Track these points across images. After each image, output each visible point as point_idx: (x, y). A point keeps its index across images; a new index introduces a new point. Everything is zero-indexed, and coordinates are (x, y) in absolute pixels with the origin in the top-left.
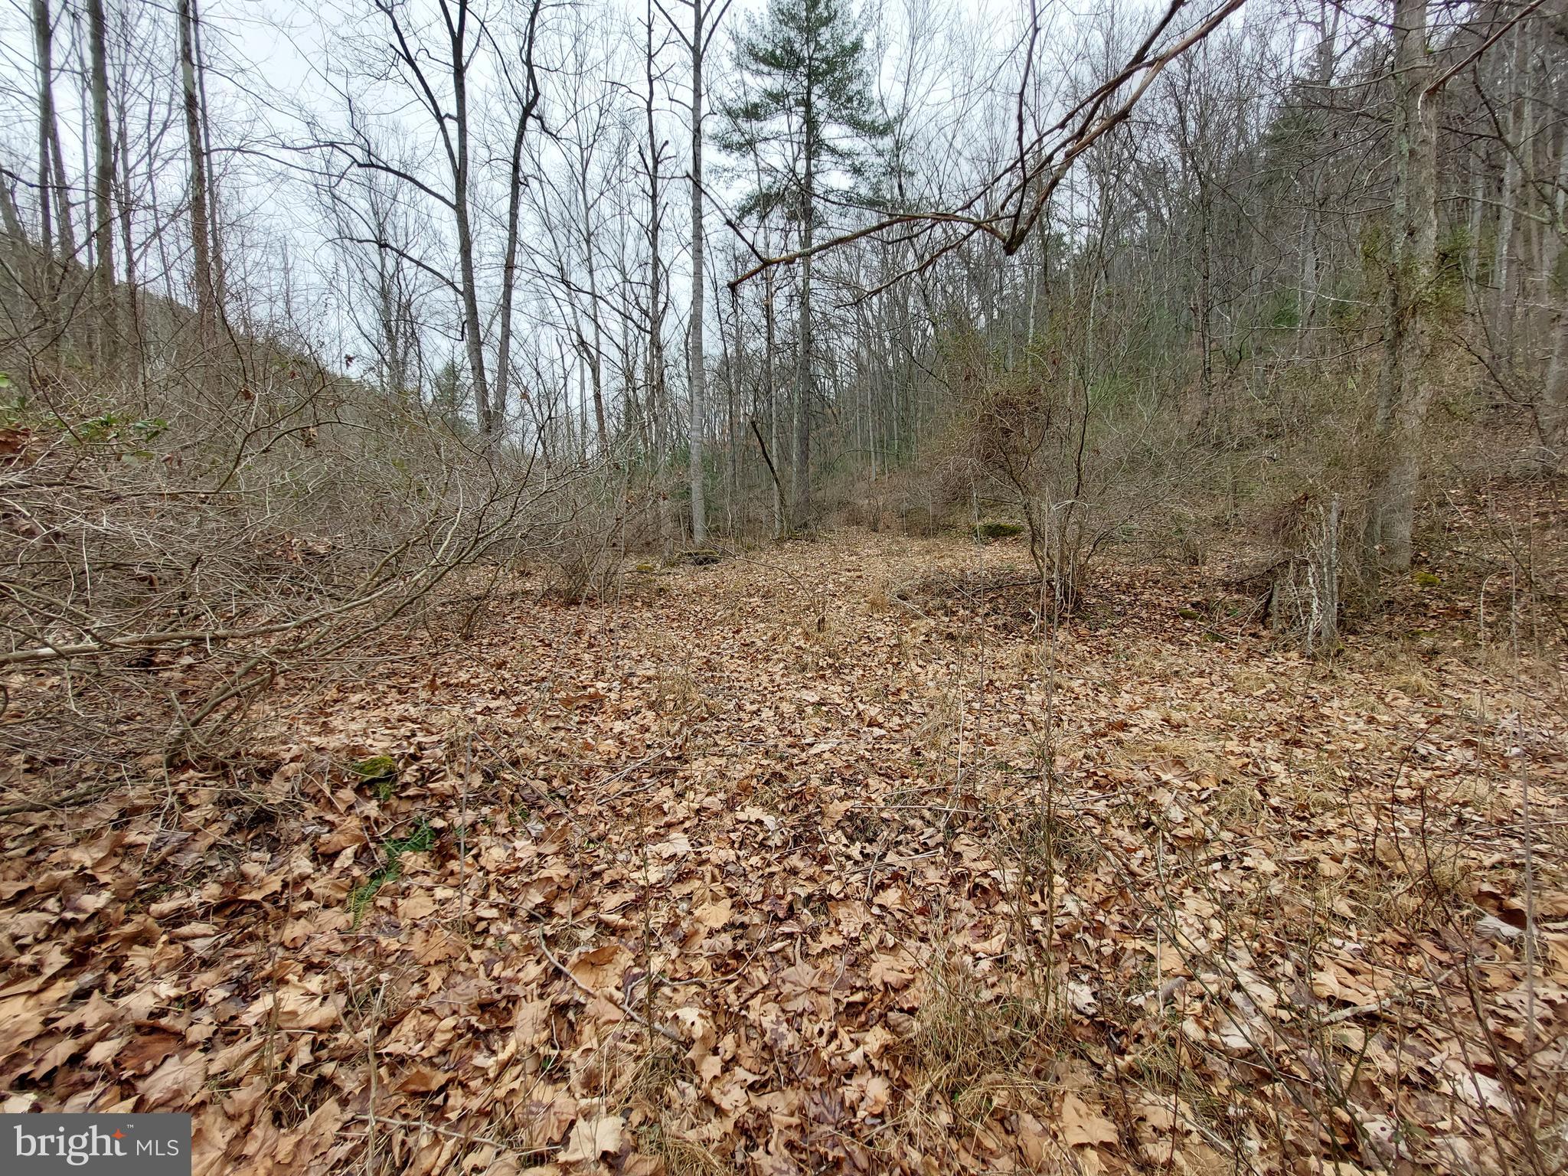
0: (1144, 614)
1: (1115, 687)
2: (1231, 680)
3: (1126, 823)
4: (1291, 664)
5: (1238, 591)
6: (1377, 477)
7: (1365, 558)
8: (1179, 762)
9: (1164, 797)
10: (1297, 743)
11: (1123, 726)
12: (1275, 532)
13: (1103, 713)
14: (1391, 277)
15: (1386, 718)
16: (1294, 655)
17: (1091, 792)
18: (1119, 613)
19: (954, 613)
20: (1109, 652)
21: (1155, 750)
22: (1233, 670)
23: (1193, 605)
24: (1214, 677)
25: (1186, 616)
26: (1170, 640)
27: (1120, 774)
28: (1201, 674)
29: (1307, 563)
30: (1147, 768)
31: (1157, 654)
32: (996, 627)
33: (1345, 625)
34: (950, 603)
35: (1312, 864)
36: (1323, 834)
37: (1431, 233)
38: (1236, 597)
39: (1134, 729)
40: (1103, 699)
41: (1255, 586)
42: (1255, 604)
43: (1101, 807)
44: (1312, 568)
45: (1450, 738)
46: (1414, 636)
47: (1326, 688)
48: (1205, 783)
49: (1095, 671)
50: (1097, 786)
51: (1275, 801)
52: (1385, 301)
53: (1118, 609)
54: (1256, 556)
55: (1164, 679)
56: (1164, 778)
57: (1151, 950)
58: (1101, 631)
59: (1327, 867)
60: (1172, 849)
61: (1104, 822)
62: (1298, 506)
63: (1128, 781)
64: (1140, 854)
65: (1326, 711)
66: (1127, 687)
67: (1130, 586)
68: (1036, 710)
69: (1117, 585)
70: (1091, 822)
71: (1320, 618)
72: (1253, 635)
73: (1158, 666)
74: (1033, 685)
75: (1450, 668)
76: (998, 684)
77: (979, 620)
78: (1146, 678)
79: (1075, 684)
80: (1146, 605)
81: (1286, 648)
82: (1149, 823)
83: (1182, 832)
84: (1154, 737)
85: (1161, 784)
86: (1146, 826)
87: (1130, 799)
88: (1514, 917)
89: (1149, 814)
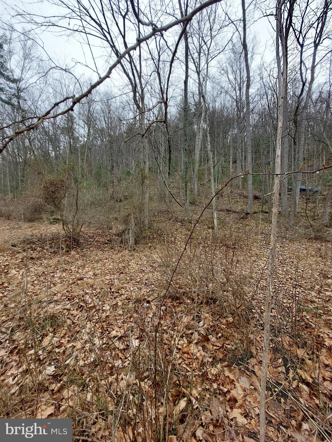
0: (96, 244)
1: (84, 266)
2: (113, 259)
3: (75, 308)
4: (126, 253)
5: (118, 236)
6: (141, 211)
7: (140, 228)
8: (92, 286)
9: (87, 297)
10: (122, 273)
11: (81, 279)
12: (124, 222)
13: (78, 276)
15: (140, 263)
16: (127, 251)
17: (67, 302)
18: (90, 244)
19: (35, 249)
20: (85, 256)
21: (87, 284)
22: (114, 256)
23: (108, 240)
24: (109, 259)
25: (106, 243)
26: (101, 250)
27: (75, 294)
28: (106, 259)
29: (130, 229)
30: (83, 291)
31: (97, 255)
32: (51, 252)
33: (136, 242)
34: (34, 246)
35: (117, 304)
36: (121, 295)
37: (147, 163)
38: (117, 238)
39: (85, 279)
40: (80, 271)
41: (121, 235)
42: (120, 239)
43: (68, 307)
44: (130, 231)
45: (149, 265)
46: (148, 244)
47: (131, 258)
48: (97, 290)
49: (80, 263)
50: (69, 299)
51: (113, 290)
52: (140, 175)
53: (89, 243)
54: (121, 228)
55: (97, 262)
57: (75, 345)
58: (85, 250)
59: (120, 304)
60: (87, 311)
61: (68, 310)
62: (128, 216)
63: (78, 296)
64: (78, 316)
65: (130, 264)
66: (87, 266)
67: (93, 236)
68: (57, 279)
69: (89, 236)
70: (65, 311)
71: (131, 241)
72: (120, 247)
73: (97, 258)
74: (58, 271)
75: (153, 250)
76: (46, 273)
77: (45, 251)
78: (94, 262)
79: (72, 268)
80: (97, 241)
81: (126, 249)
82: (82, 306)
83: (90, 306)
84: (89, 280)
85: (86, 293)
86: (80, 308)
87: (77, 301)
88: (148, 302)
89: (82, 304)
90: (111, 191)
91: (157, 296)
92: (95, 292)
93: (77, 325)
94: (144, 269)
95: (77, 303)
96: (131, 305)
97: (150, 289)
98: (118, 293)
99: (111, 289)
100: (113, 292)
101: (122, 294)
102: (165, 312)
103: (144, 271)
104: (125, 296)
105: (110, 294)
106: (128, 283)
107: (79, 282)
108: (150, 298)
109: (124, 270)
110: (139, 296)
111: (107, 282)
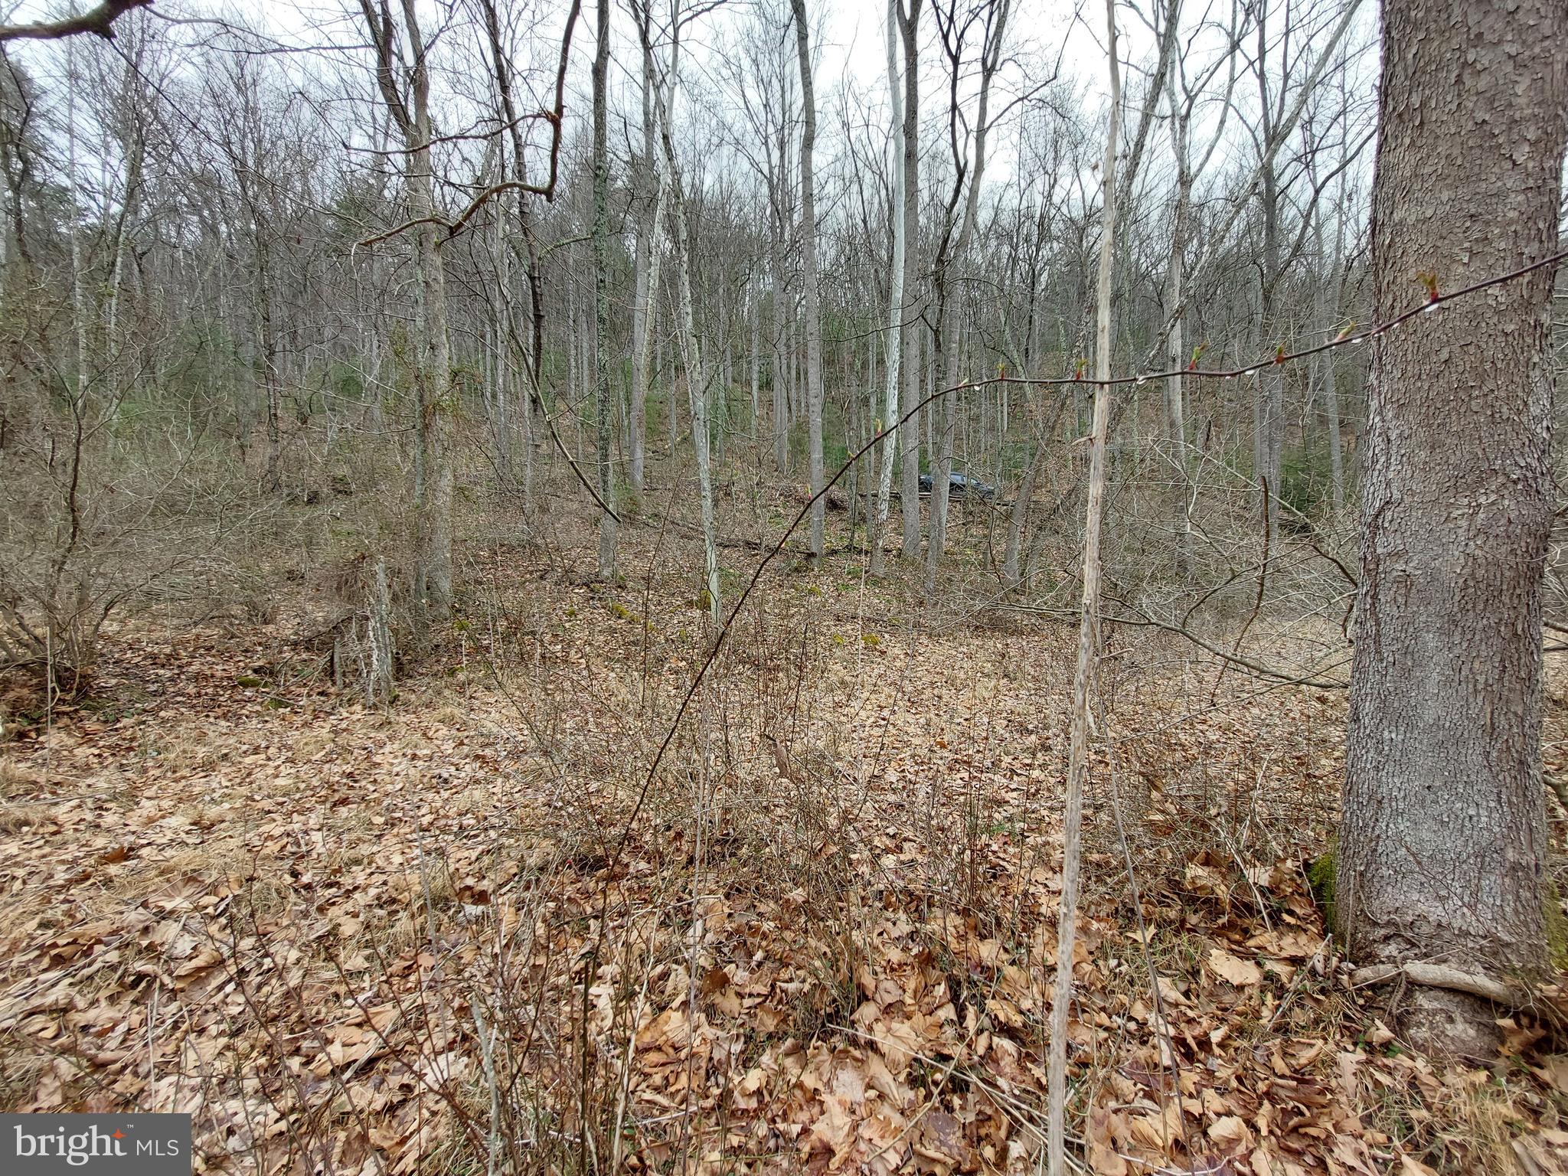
0: (191, 689)
1: (131, 797)
2: (290, 748)
3: (103, 994)
4: (355, 717)
5: (307, 649)
6: (420, 542)
7: (417, 610)
8: (191, 878)
9: (168, 932)
10: (344, 802)
11: (124, 855)
12: (339, 589)
13: (100, 842)
14: (417, 377)
15: (425, 752)
16: (357, 708)
17: (45, 976)
18: (155, 694)
20: (130, 749)
21: (162, 873)
22: (293, 737)
23: (255, 671)
24: (272, 751)
25: (246, 684)
26: (225, 716)
27: (98, 928)
28: (256, 751)
29: (367, 619)
30: (145, 905)
31: (201, 738)
33: (400, 670)
35: (334, 931)
36: (348, 894)
38: (304, 656)
39: (144, 852)
40: (110, 819)
41: (323, 643)
42: (322, 661)
44: (371, 623)
45: (467, 756)
46: (452, 673)
47: (382, 735)
48: (224, 891)
49: (102, 782)
51: (305, 879)
52: (414, 395)
53: (153, 688)
54: (322, 613)
55: (208, 767)
56: (169, 906)
58: (125, 722)
59: (349, 927)
60: (174, 994)
62: (356, 564)
63: (113, 933)
64: (122, 1028)
65: (377, 759)
66: (147, 794)
67: (173, 656)
69: (154, 657)
70: (39, 1022)
71: (380, 665)
72: (321, 694)
73: (201, 752)
75: (478, 694)
78: (186, 772)
79: (59, 811)
80: (197, 678)
81: (351, 702)
82: (140, 977)
83: (186, 967)
84: (168, 853)
85: (163, 915)
86: (134, 985)
87: (113, 957)
88: (481, 898)
89: (141, 966)
90: (261, 454)
91: (515, 870)
92: (214, 899)
93: (125, 1067)
94: (445, 775)
95: (113, 968)
96: (404, 924)
97: (481, 848)
98: (337, 884)
99: (295, 874)
100: (308, 887)
101: (356, 888)
102: (553, 921)
103: (446, 781)
104: (373, 892)
105: (293, 897)
106: (379, 837)
107: (113, 869)
108: (485, 882)
109: (351, 788)
110: (439, 882)
111: (272, 848)
